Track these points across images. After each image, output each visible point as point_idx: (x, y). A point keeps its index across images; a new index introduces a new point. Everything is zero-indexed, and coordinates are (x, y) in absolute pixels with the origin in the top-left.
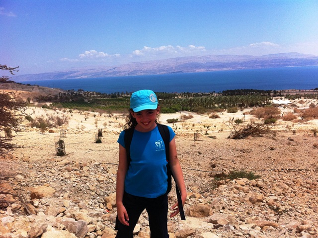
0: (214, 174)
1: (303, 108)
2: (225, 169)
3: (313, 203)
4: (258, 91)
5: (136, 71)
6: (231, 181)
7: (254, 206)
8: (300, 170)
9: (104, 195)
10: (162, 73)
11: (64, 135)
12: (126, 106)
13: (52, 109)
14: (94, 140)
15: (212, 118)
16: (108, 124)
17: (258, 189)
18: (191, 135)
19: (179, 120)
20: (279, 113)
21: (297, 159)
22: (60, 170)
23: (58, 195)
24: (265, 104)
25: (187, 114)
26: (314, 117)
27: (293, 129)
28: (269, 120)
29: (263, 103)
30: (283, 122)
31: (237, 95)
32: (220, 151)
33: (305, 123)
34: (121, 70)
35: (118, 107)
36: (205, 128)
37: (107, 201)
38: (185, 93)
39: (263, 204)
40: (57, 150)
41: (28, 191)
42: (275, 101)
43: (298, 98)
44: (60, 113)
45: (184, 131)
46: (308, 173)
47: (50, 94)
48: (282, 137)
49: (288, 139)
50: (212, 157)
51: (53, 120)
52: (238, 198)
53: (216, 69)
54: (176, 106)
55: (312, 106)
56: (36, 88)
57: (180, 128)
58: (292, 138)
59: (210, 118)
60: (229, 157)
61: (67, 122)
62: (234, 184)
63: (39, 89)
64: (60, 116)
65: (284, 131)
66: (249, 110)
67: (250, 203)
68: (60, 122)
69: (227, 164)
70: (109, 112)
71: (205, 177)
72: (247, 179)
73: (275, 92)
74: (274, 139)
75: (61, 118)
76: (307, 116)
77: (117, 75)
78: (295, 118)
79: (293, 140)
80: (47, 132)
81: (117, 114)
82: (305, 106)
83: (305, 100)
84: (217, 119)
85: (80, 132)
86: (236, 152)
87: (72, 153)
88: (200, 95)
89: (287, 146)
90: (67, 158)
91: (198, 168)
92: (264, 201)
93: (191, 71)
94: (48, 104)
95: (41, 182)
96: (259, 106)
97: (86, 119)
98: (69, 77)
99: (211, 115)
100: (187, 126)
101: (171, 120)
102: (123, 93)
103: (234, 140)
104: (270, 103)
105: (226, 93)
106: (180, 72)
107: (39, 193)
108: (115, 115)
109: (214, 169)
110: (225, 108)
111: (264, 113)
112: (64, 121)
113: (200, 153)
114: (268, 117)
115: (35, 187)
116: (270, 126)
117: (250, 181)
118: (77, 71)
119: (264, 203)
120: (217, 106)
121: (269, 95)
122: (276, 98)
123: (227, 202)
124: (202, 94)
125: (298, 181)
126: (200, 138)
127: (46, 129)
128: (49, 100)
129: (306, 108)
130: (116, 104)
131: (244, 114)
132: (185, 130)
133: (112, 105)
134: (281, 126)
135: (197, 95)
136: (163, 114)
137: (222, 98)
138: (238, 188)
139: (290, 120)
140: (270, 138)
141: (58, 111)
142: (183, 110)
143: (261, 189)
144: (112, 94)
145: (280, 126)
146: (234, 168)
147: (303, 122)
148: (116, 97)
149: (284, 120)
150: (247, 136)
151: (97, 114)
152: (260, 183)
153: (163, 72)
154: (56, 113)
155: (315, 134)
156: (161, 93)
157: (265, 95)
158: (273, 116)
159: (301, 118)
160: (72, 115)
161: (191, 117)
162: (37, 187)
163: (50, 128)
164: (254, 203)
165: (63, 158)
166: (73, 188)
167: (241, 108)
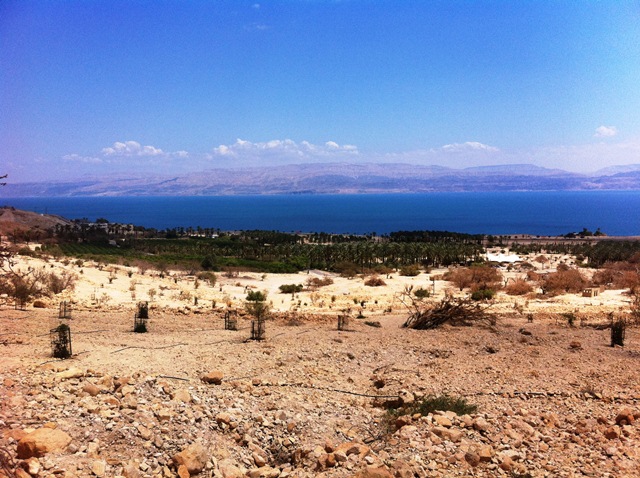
0: (382, 400)
1: (544, 272)
2: (404, 390)
3: (588, 462)
4: (459, 235)
5: (219, 187)
6: (423, 418)
7: (474, 470)
8: (552, 395)
9: (169, 449)
10: (271, 193)
11: (67, 314)
12: (197, 256)
13: (39, 257)
14: (130, 326)
15: (371, 285)
16: (159, 291)
17: (477, 434)
18: (332, 319)
19: (305, 287)
20: (499, 278)
21: (541, 371)
22: (72, 392)
23: (76, 448)
24: (471, 262)
25: (320, 275)
26: (567, 290)
27: (527, 311)
28: (481, 293)
29: (469, 260)
30: (509, 297)
31: (418, 241)
32: (391, 353)
33: (550, 299)
34: (188, 182)
35: (181, 258)
36: (355, 306)
37: (179, 461)
38: (316, 234)
39: (492, 466)
40: (54, 346)
41: (11, 440)
42: (490, 256)
43: (536, 251)
44: (56, 267)
45: (315, 310)
46: (567, 402)
47: (37, 227)
48: (508, 326)
49: (521, 331)
50: (375, 365)
51: (43, 280)
52: (443, 453)
53: (379, 190)
54: (299, 259)
55: (562, 267)
56: (7, 212)
57: (306, 304)
58: (528, 330)
59: (366, 284)
60: (409, 367)
61: (73, 287)
62: (430, 422)
63: (16, 214)
64: (58, 273)
65: (510, 315)
66: (441, 271)
67: (467, 464)
68: (56, 286)
69: (408, 381)
70: (161, 267)
71: (364, 406)
72: (454, 414)
73: (491, 239)
74: (493, 331)
75: (60, 277)
76: (554, 288)
77: (181, 193)
78: (531, 290)
79: (529, 334)
80: (30, 306)
81: (178, 272)
82: (548, 268)
83: (548, 256)
84: (380, 287)
85: (100, 307)
86: (422, 356)
87: (86, 353)
88: (347, 240)
89: (520, 345)
90: (76, 363)
91: (349, 387)
92: (494, 460)
93: (330, 191)
94: (33, 246)
95: (38, 419)
96: (461, 265)
97: (111, 280)
98: (80, 193)
99: (368, 278)
100: (320, 301)
101: (288, 287)
102: (190, 230)
103: (415, 331)
104: (482, 260)
105: (397, 236)
106: (308, 192)
107: (38, 445)
108: (172, 273)
109: (382, 389)
110: (396, 267)
111: (470, 278)
112: (65, 283)
113: (351, 357)
114: (478, 286)
115: (26, 430)
116: (484, 305)
117: (460, 418)
118: (97, 182)
119: (494, 465)
120: (380, 261)
121: (479, 243)
122: (494, 249)
123: (421, 461)
124: (351, 237)
125: (551, 417)
126: (350, 326)
127: (29, 300)
128: (36, 238)
129: (550, 271)
130: (175, 251)
131: (432, 279)
132: (318, 309)
133: (167, 253)
134: (504, 305)
135: (339, 239)
136: (272, 274)
137: (391, 246)
138: (439, 433)
139: (520, 294)
140: (484, 328)
141: (52, 261)
142: (312, 267)
143: (482, 435)
144: (168, 230)
145: (502, 304)
146: (422, 389)
147: (545, 298)
148: (177, 237)
149: (508, 293)
150: (441, 323)
151: (135, 269)
152: (481, 421)
153: (274, 191)
154: (48, 266)
155: (570, 322)
156: (269, 232)
157: (471, 244)
158: (488, 284)
159: (541, 291)
160: (82, 272)
161: (328, 282)
162: (30, 430)
163: (37, 298)
164: (474, 464)
165: (67, 362)
166: (106, 434)
167: (426, 268)
